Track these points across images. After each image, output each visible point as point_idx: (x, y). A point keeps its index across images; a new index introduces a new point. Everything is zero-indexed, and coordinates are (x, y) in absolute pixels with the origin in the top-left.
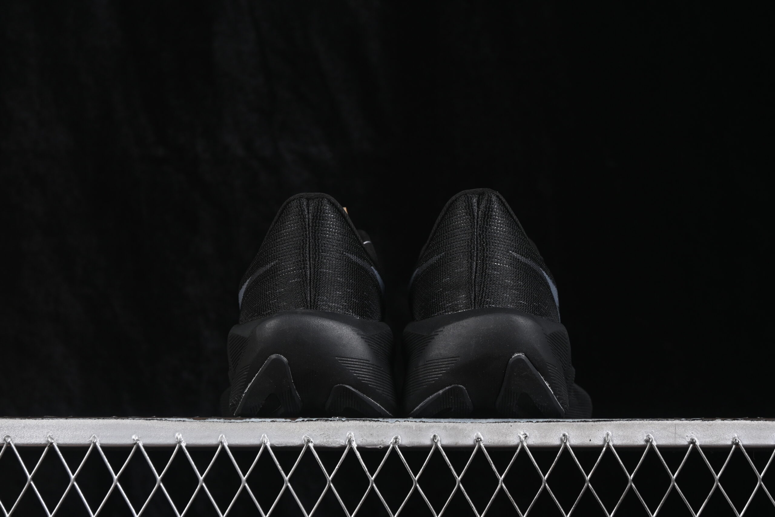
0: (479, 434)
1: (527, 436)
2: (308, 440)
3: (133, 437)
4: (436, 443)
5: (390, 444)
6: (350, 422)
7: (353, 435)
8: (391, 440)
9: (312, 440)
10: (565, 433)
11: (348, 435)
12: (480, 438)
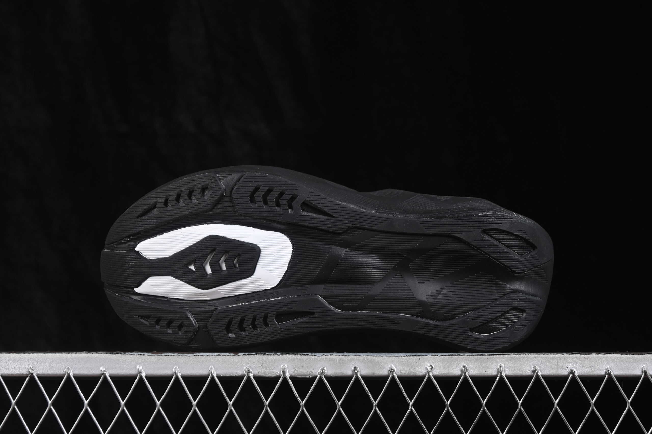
0: (393, 365)
1: (433, 368)
2: (248, 371)
3: (101, 368)
4: (356, 373)
5: (317, 374)
6: (284, 355)
7: (287, 367)
8: (318, 371)
9: (251, 371)
10: (465, 365)
11: (282, 367)
12: (393, 369)
